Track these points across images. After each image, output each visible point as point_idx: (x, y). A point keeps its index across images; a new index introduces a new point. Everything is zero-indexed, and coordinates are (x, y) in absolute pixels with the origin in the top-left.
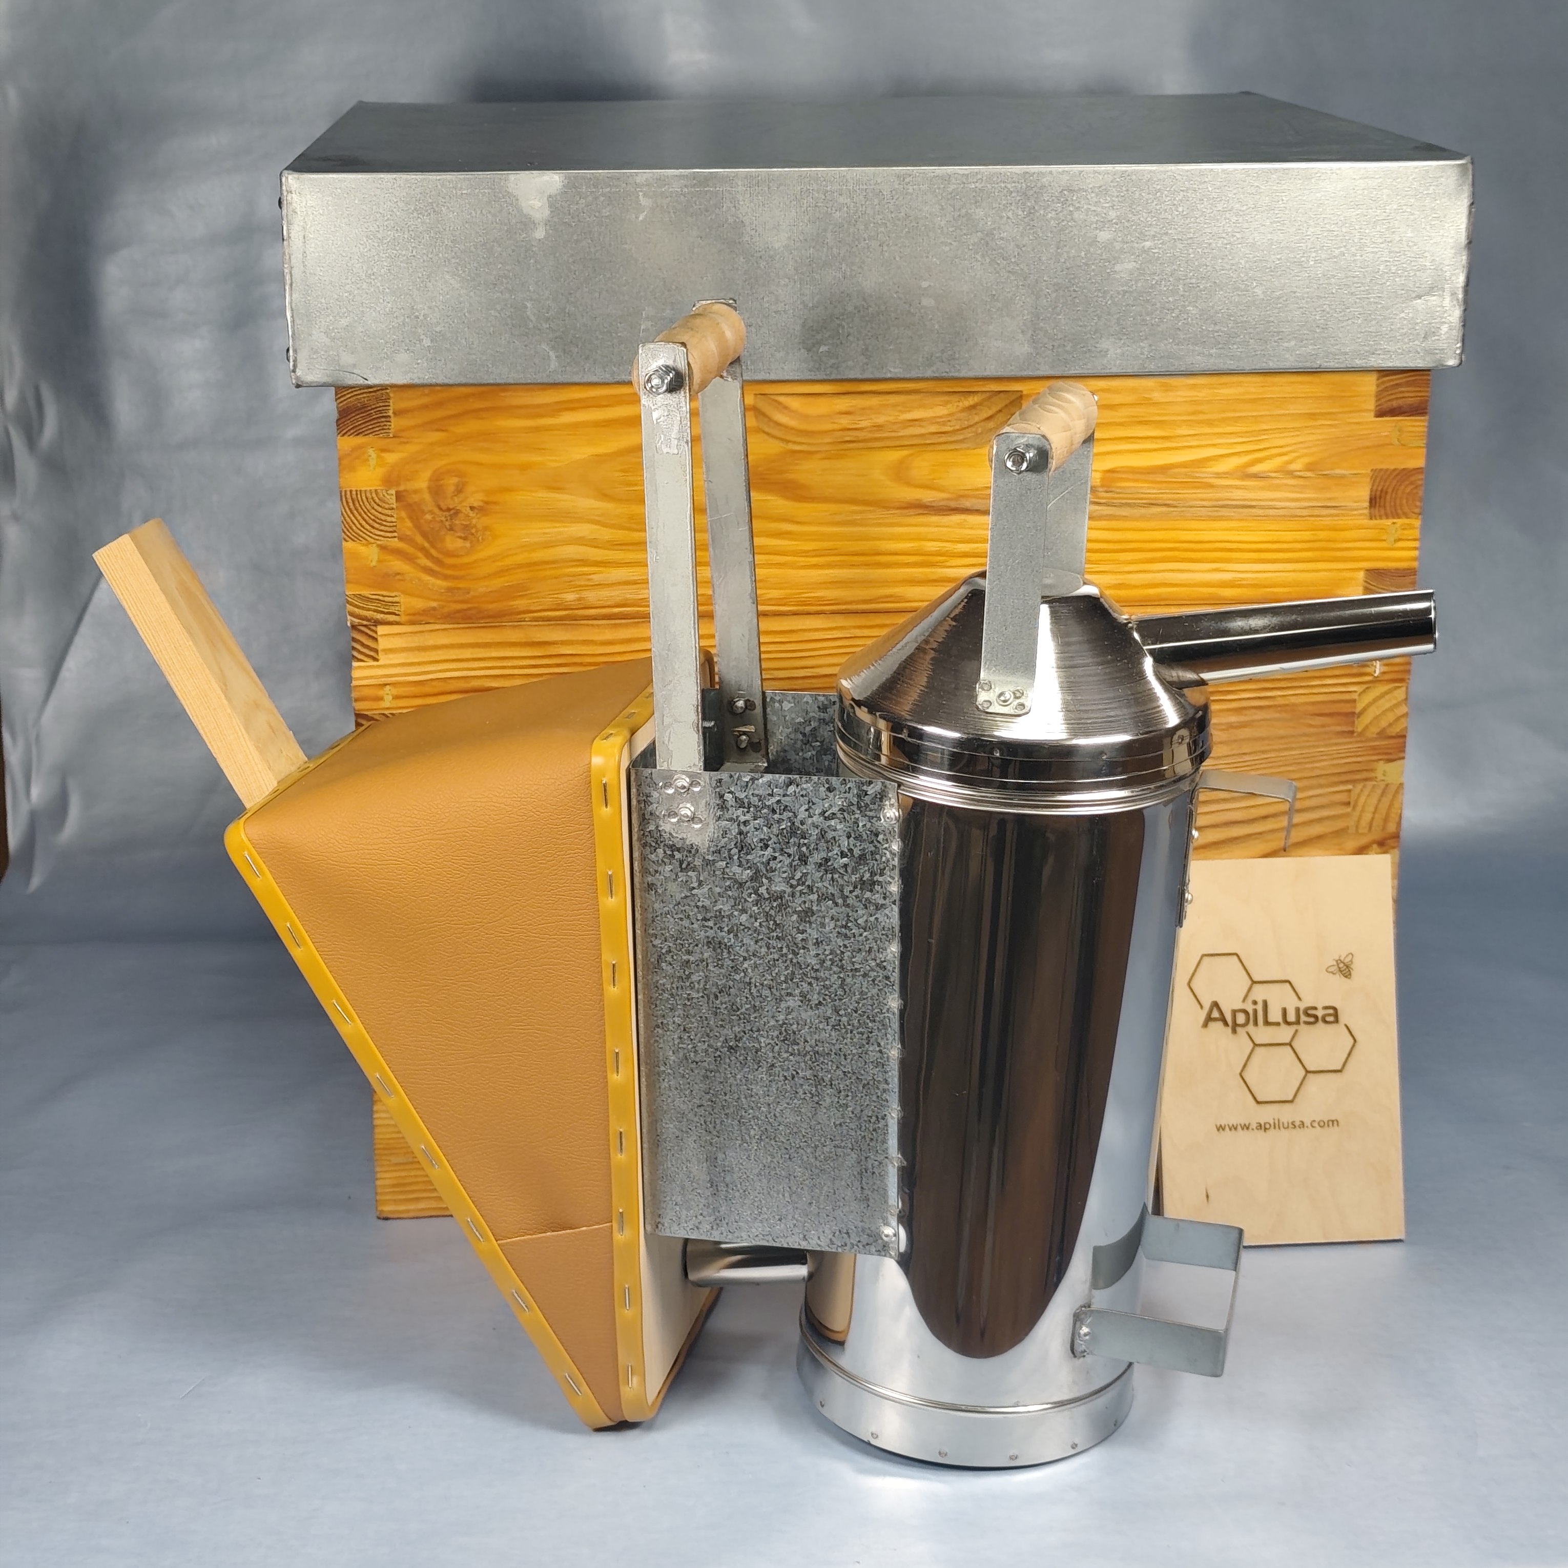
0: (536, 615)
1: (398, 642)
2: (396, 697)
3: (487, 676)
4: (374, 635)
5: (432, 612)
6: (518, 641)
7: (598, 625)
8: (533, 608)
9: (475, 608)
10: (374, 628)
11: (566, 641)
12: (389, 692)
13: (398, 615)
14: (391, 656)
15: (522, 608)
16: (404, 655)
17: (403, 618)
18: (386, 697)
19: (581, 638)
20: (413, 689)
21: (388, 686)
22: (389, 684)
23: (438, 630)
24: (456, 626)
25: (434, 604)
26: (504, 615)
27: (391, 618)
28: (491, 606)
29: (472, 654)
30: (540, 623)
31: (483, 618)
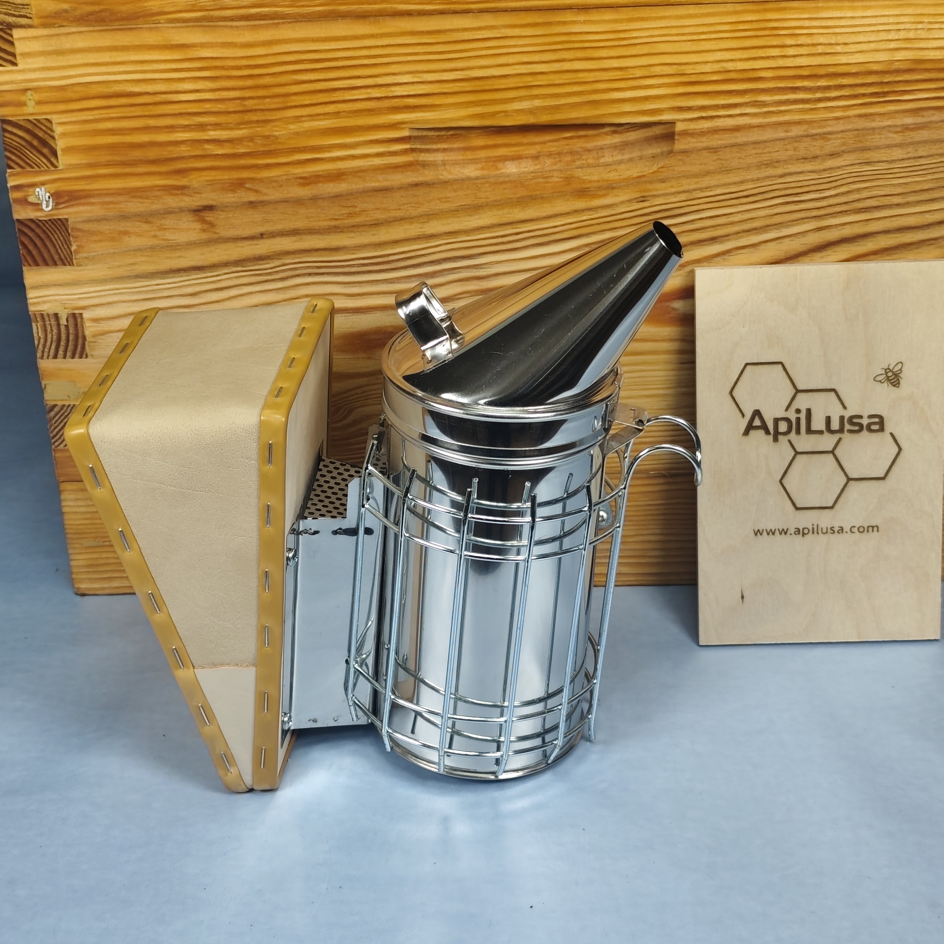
0: (170, 16)
1: (35, 46)
2: (39, 103)
3: (127, 81)
4: (10, 38)
5: (64, 14)
6: (156, 43)
7: (237, 27)
8: (166, 9)
9: (106, 9)
10: (9, 31)
11: (205, 43)
12: (31, 98)
13: (31, 18)
14: (29, 60)
15: (155, 10)
16: (42, 59)
17: (36, 21)
18: (29, 103)
19: (220, 40)
20: (55, 94)
21: (29, 93)
22: (30, 89)
23: (74, 33)
24: (91, 28)
25: (65, 6)
26: (138, 18)
27: (23, 21)
28: (124, 8)
29: (110, 57)
30: (178, 25)
31: (118, 20)
